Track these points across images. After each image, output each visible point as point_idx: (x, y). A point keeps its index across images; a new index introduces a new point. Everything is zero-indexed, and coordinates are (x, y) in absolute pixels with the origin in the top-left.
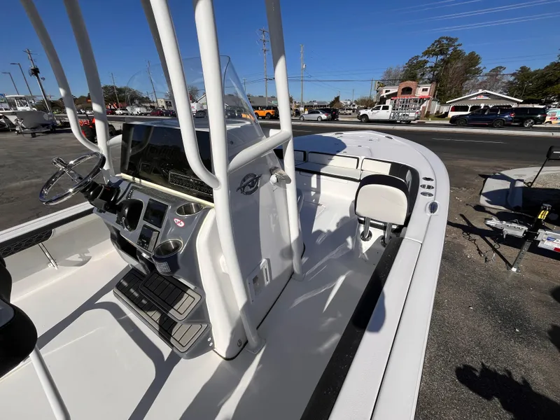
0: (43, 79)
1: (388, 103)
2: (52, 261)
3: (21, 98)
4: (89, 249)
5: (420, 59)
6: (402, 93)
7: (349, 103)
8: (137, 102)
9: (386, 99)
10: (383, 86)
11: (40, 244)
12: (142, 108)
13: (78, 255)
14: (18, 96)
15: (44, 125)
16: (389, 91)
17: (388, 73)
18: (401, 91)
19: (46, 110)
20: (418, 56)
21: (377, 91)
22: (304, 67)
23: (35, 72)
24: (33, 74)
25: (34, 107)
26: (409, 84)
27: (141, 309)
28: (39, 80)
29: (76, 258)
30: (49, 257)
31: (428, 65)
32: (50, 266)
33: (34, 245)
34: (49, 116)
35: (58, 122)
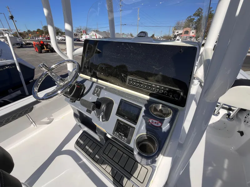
0: (16, 21)
1: (178, 38)
2: (33, 123)
3: (6, 30)
4: (53, 115)
5: (192, 17)
6: (184, 34)
7: (158, 37)
8: (60, 34)
9: (177, 36)
10: (176, 30)
11: (27, 115)
12: (62, 37)
13: (47, 118)
14: (3, 29)
15: (17, 44)
16: (178, 32)
17: (178, 23)
18: (184, 32)
19: (17, 36)
20: (191, 16)
21: (173, 32)
22: (139, 19)
23: (12, 17)
24: (11, 18)
25: (12, 35)
26: (188, 29)
27: (97, 162)
28: (14, 22)
29: (46, 120)
30: (32, 121)
31: (195, 20)
32: (32, 126)
33: (23, 115)
34: (20, 40)
35: (24, 43)
